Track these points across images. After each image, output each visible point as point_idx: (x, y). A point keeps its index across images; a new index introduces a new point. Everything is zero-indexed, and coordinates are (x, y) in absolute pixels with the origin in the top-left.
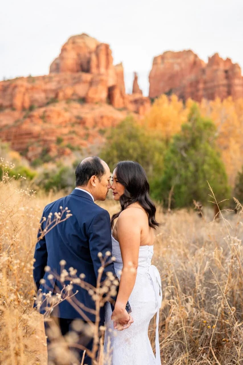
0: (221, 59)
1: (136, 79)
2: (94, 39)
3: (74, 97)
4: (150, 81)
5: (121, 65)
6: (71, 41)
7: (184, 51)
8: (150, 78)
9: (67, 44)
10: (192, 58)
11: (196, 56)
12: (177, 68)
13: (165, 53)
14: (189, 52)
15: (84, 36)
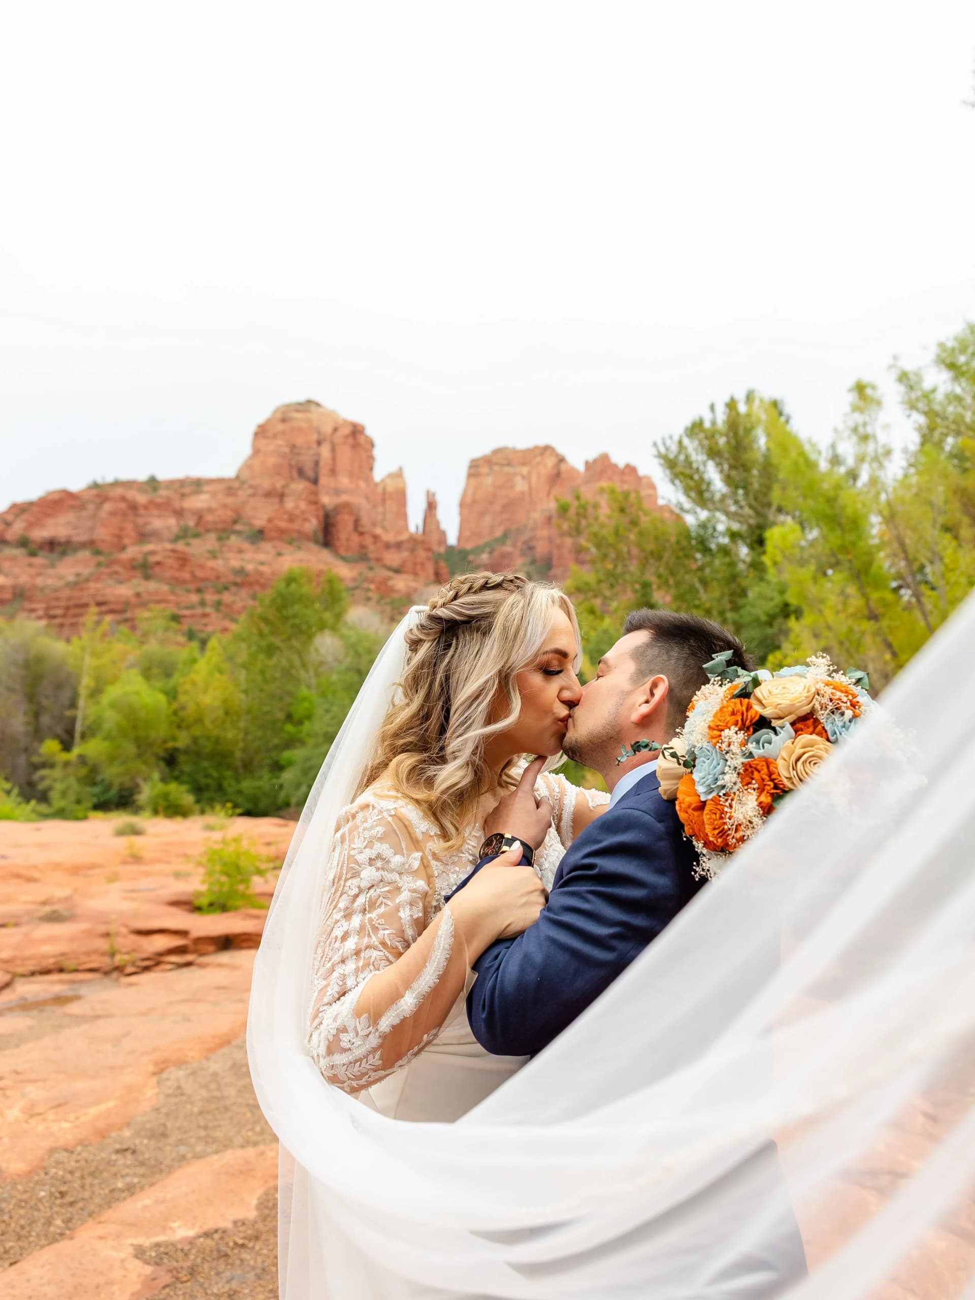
0: (615, 466)
1: (431, 506)
2: (332, 414)
3: (238, 527)
4: (461, 514)
5: (399, 475)
6: (279, 416)
7: (536, 448)
8: (462, 505)
9: (269, 422)
10: (550, 462)
11: (561, 460)
12: (520, 486)
13: (496, 452)
14: (547, 450)
15: (309, 405)
